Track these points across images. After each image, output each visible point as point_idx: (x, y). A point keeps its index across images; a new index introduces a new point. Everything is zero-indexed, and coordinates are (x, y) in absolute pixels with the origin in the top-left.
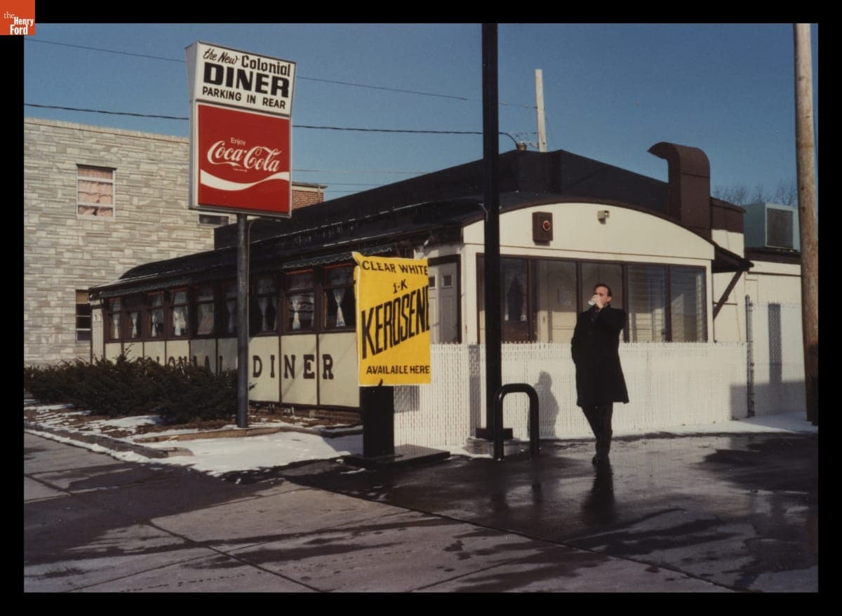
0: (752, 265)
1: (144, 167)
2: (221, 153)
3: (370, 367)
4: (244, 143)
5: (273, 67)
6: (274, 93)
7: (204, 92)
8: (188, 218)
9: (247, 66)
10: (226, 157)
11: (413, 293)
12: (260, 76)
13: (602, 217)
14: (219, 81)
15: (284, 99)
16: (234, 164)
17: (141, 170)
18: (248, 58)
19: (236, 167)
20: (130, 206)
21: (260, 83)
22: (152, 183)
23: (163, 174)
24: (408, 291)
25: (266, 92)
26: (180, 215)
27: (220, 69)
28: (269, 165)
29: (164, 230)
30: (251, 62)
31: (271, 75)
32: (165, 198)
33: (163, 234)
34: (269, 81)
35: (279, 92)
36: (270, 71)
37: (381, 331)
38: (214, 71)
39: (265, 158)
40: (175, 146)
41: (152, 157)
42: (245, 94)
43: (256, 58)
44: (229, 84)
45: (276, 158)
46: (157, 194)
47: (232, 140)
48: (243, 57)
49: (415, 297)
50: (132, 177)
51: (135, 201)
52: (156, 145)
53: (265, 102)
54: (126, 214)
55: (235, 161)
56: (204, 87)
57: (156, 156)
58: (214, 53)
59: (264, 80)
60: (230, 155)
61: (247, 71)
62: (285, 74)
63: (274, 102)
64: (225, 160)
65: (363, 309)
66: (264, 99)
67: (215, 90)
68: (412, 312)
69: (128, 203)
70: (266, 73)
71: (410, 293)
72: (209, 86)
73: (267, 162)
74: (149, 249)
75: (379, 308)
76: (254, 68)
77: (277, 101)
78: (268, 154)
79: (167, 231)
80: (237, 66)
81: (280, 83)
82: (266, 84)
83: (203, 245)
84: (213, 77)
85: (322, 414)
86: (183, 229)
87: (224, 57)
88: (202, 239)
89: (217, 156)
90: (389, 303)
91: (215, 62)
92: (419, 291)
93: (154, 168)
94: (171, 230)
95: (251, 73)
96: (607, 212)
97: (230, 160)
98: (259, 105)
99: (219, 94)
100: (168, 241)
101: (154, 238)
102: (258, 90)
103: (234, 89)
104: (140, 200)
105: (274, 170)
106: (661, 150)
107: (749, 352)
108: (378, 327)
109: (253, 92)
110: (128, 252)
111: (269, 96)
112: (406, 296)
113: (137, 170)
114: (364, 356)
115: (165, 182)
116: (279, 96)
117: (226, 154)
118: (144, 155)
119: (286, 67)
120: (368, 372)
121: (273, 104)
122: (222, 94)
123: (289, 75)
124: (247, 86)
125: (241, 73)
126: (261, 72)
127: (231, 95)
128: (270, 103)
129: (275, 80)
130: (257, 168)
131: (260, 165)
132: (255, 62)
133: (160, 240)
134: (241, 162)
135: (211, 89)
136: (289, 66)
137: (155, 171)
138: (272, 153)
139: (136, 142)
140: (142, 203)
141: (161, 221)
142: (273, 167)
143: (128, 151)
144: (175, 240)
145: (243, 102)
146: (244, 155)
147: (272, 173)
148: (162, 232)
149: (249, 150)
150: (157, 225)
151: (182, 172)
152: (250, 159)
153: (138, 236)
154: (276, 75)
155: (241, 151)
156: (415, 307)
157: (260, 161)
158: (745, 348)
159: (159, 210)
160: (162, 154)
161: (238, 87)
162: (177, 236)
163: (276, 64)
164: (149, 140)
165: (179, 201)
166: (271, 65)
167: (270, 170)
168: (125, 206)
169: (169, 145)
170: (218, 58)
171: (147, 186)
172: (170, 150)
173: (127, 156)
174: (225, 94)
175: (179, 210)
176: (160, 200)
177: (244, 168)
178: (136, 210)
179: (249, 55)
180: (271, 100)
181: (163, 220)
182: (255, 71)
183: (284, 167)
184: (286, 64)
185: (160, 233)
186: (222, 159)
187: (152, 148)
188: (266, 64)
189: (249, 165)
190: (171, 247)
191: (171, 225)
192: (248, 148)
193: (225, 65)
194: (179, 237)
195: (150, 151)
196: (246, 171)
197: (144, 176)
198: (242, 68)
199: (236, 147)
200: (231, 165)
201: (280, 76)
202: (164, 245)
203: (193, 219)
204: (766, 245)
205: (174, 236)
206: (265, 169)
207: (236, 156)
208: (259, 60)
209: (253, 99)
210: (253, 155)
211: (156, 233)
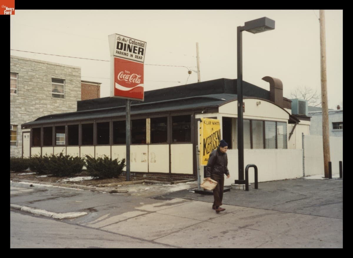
0: (300, 122)
1: (30, 73)
2: (122, 76)
3: (206, 159)
4: (129, 72)
5: (139, 44)
6: (139, 53)
7: (116, 52)
8: (48, 95)
9: (130, 43)
10: (124, 78)
11: (216, 132)
12: (135, 47)
13: (258, 104)
14: (121, 49)
15: (142, 56)
16: (126, 80)
17: (28, 74)
18: (131, 40)
19: (127, 81)
20: (24, 89)
21: (134, 50)
22: (33, 80)
23: (37, 76)
24: (214, 131)
25: (136, 53)
26: (44, 94)
27: (122, 44)
28: (137, 81)
29: (38, 100)
30: (132, 41)
31: (138, 47)
32: (38, 86)
33: (37, 101)
34: (137, 49)
35: (141, 53)
36: (138, 45)
37: (209, 146)
38: (120, 45)
39: (136, 78)
40: (42, 65)
41: (33, 69)
42: (129, 53)
43: (134, 40)
44: (125, 50)
45: (139, 78)
46: (35, 85)
47: (126, 71)
48: (130, 40)
49: (216, 133)
50: (25, 77)
51: (26, 87)
52: (35, 64)
53: (136, 57)
54: (22, 92)
55: (127, 79)
56: (117, 51)
57: (34, 68)
58: (120, 38)
59: (136, 48)
60: (125, 77)
61: (131, 45)
62: (143, 47)
63: (139, 57)
64: (123, 79)
65: (204, 138)
66: (136, 55)
67: (120, 52)
68: (216, 139)
69: (23, 88)
70: (137, 46)
71: (215, 132)
72: (118, 50)
73: (137, 80)
74: (31, 108)
75: (208, 137)
76: (133, 44)
77: (140, 57)
78: (137, 77)
79: (39, 100)
80: (127, 43)
81: (141, 50)
82: (136, 50)
83: (54, 106)
84: (120, 47)
85: (150, 175)
86: (45, 99)
87: (123, 40)
88: (53, 104)
89: (121, 77)
90: (210, 136)
91: (120, 41)
92: (217, 131)
93: (34, 74)
94: (40, 100)
95: (132, 46)
96: (260, 102)
97: (125, 79)
98: (134, 58)
99: (121, 53)
100: (40, 104)
101: (34, 103)
102: (134, 52)
103: (126, 52)
104: (28, 87)
105: (139, 83)
106: (267, 79)
107: (303, 153)
108: (208, 144)
109: (132, 53)
110: (23, 109)
111: (137, 54)
112: (214, 133)
113: (27, 74)
114: (204, 155)
115: (39, 80)
116: (140, 55)
117: (124, 76)
118: (30, 68)
119: (143, 44)
120: (205, 160)
121: (138, 58)
122: (122, 53)
123: (144, 47)
124: (130, 51)
125: (129, 46)
126: (135, 45)
127: (125, 54)
128: (138, 57)
129: (140, 48)
130: (134, 82)
131: (134, 81)
132: (133, 41)
133: (35, 104)
134: (128, 80)
135: (119, 52)
136: (144, 43)
137: (34, 75)
138: (138, 76)
139: (27, 62)
140: (28, 88)
141: (37, 96)
142: (138, 82)
143: (23, 66)
144: (42, 104)
145: (129, 57)
146: (129, 77)
147: (138, 84)
148: (37, 100)
149: (131, 75)
150: (35, 97)
151: (45, 76)
152: (131, 78)
153: (27, 102)
154: (140, 47)
155: (128, 75)
156: (217, 137)
157: (134, 79)
158: (302, 151)
159: (36, 91)
160: (37, 68)
161: (127, 51)
162: (43, 102)
163: (140, 43)
164: (32, 62)
165: (44, 88)
166: (138, 43)
167: (138, 83)
168: (22, 89)
169: (40, 64)
170: (122, 40)
171: (32, 81)
172: (40, 66)
173: (23, 68)
174: (123, 53)
175: (44, 92)
176: (36, 87)
177: (129, 82)
178: (26, 91)
179: (132, 39)
180: (138, 56)
181: (38, 96)
182: (133, 45)
183: (142, 82)
184: (143, 43)
185: (36, 101)
186: (122, 78)
187: (33, 65)
188: (137, 43)
189: (131, 81)
190: (40, 107)
191: (41, 98)
192: (130, 74)
193: (124, 43)
194: (44, 103)
195: (32, 66)
196: (130, 83)
197: (30, 77)
198: (129, 44)
199: (127, 74)
200: (125, 81)
201: (141, 47)
202: (38, 106)
203: (50, 95)
204: (298, 114)
205: (42, 102)
206: (136, 82)
207: (127, 77)
208: (135, 41)
209: (132, 56)
210: (132, 77)
211: (35, 101)
